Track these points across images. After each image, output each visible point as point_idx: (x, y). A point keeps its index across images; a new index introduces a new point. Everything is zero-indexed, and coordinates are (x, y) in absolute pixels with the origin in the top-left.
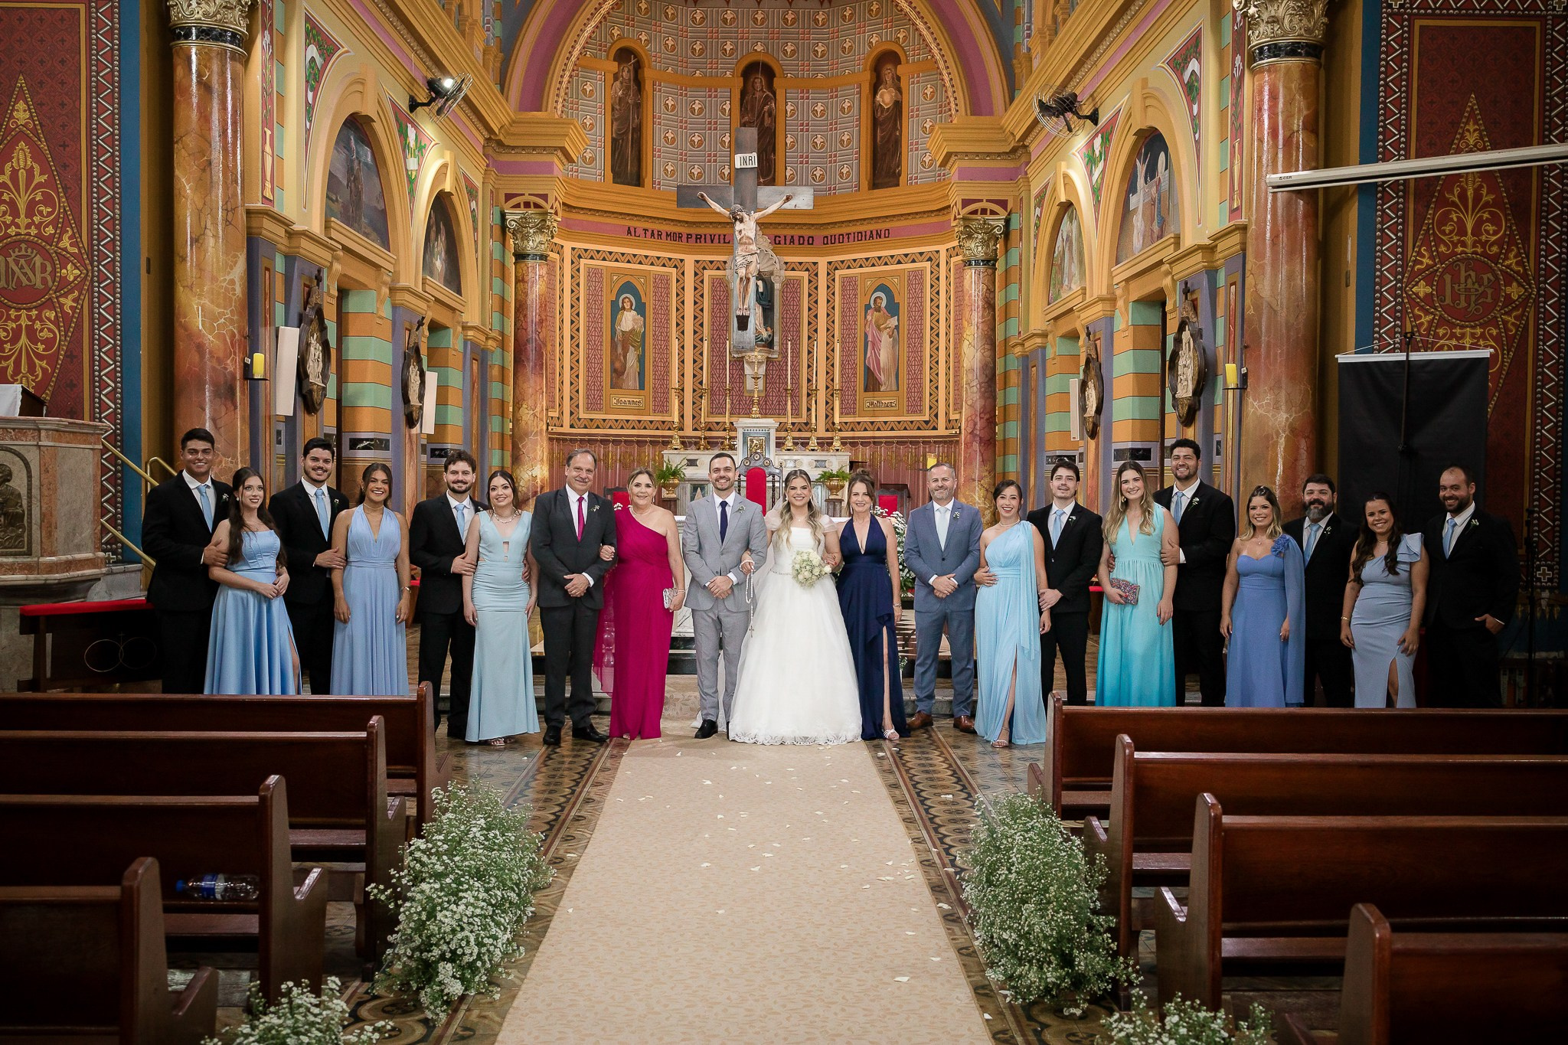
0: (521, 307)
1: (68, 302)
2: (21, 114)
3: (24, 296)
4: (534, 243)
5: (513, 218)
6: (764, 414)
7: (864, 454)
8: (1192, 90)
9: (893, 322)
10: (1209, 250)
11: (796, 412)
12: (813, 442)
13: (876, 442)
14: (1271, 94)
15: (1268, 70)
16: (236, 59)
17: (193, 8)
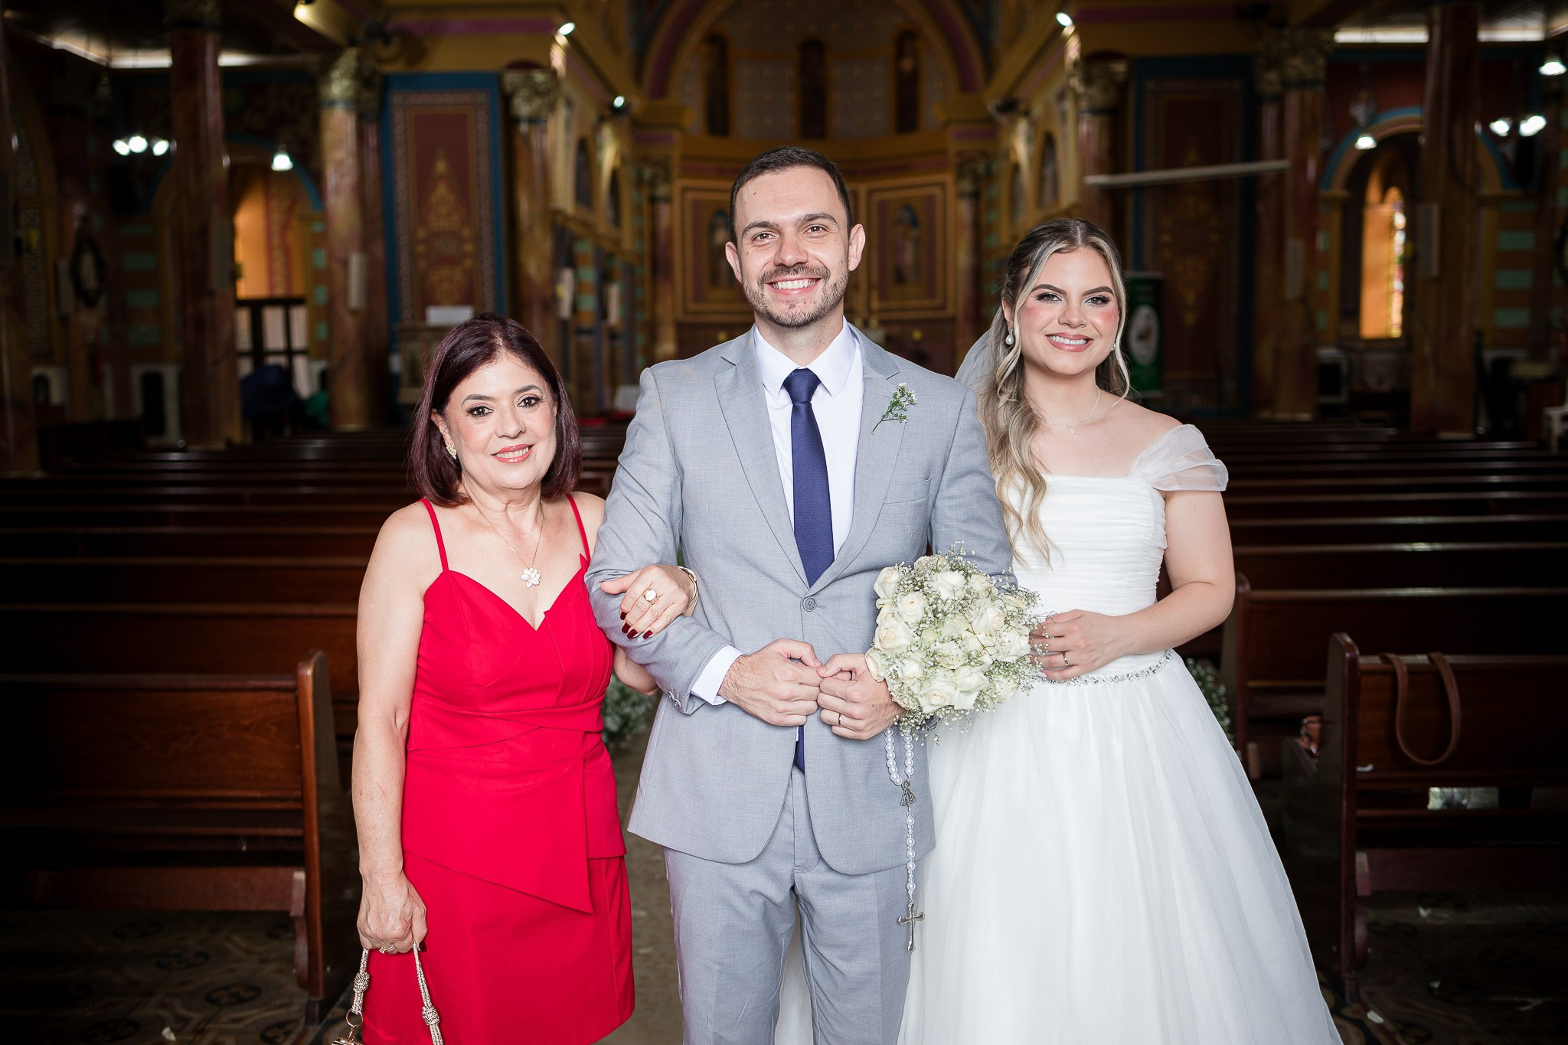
0: (654, 235)
1: (468, 263)
2: (441, 167)
3: (446, 261)
4: (662, 190)
5: (647, 173)
7: (895, 330)
8: (1063, 116)
9: (914, 233)
13: (901, 322)
14: (1089, 135)
15: (1088, 122)
16: (544, 131)
17: (523, 108)
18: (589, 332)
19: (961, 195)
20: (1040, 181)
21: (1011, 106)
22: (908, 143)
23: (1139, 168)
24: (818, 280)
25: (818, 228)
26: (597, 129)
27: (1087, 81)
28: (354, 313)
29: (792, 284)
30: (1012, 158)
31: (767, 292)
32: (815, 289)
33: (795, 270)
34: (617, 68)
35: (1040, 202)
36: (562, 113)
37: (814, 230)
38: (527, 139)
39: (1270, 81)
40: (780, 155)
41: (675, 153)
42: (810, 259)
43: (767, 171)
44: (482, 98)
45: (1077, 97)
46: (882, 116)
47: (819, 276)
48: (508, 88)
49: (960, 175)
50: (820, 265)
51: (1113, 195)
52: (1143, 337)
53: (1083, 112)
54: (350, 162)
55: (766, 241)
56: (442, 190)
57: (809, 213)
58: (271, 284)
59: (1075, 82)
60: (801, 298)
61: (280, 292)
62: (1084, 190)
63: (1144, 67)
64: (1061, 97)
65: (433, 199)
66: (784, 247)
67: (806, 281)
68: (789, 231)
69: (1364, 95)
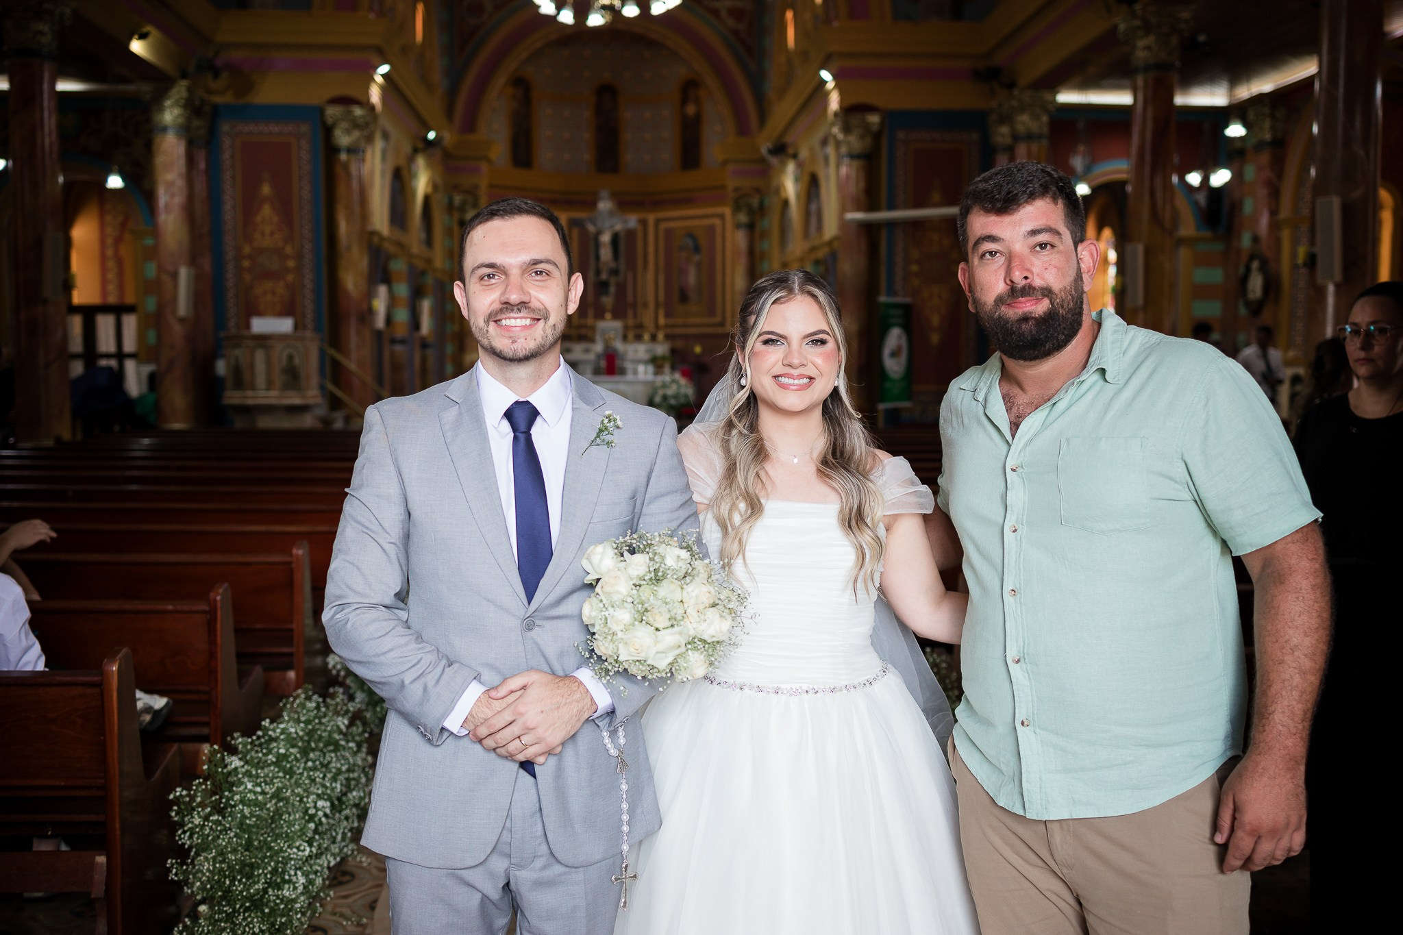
1: (290, 278)
2: (266, 190)
3: (269, 275)
5: (457, 199)
6: (616, 316)
7: (679, 344)
8: (826, 159)
9: (696, 258)
10: (830, 243)
11: (635, 316)
12: (647, 337)
13: (685, 337)
14: (848, 177)
15: (847, 165)
16: (363, 160)
17: (343, 139)
18: (402, 342)
19: (738, 226)
20: (807, 215)
21: (781, 150)
22: (692, 179)
23: (891, 207)
24: (539, 320)
25: (541, 272)
26: (411, 160)
27: (847, 129)
28: (182, 320)
29: (516, 321)
30: (783, 195)
31: (492, 327)
32: (536, 326)
33: (518, 309)
34: (430, 105)
35: (806, 234)
36: (379, 144)
37: (538, 274)
38: (346, 167)
39: (1002, 133)
40: (508, 204)
41: (484, 183)
42: (532, 299)
43: (497, 217)
44: (304, 128)
45: (838, 144)
46: (669, 155)
47: (540, 316)
48: (330, 121)
49: (737, 209)
50: (542, 307)
51: (869, 230)
52: (895, 354)
53: (843, 158)
54: (180, 183)
55: (493, 281)
56: (267, 210)
57: (534, 258)
58: (104, 292)
59: (836, 130)
60: (523, 334)
61: (112, 299)
62: (844, 225)
63: (894, 119)
64: (824, 142)
65: (258, 219)
66: (509, 287)
67: (529, 320)
68: (515, 273)
69: (1081, 148)
